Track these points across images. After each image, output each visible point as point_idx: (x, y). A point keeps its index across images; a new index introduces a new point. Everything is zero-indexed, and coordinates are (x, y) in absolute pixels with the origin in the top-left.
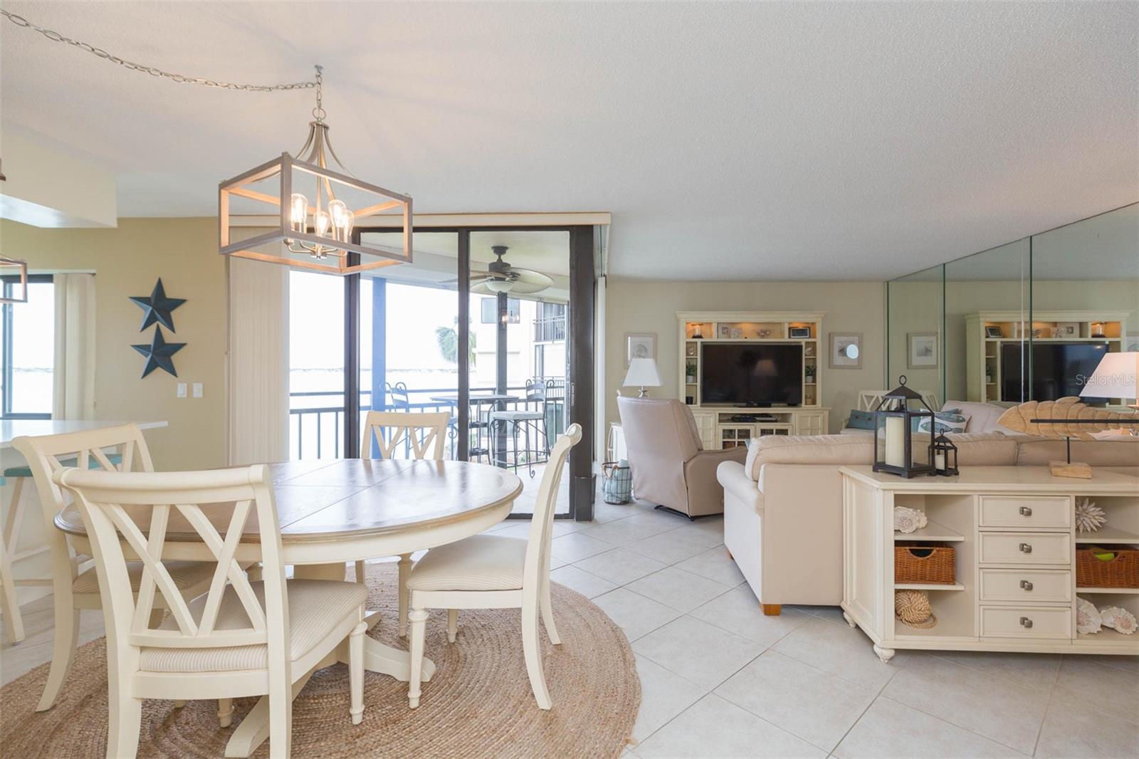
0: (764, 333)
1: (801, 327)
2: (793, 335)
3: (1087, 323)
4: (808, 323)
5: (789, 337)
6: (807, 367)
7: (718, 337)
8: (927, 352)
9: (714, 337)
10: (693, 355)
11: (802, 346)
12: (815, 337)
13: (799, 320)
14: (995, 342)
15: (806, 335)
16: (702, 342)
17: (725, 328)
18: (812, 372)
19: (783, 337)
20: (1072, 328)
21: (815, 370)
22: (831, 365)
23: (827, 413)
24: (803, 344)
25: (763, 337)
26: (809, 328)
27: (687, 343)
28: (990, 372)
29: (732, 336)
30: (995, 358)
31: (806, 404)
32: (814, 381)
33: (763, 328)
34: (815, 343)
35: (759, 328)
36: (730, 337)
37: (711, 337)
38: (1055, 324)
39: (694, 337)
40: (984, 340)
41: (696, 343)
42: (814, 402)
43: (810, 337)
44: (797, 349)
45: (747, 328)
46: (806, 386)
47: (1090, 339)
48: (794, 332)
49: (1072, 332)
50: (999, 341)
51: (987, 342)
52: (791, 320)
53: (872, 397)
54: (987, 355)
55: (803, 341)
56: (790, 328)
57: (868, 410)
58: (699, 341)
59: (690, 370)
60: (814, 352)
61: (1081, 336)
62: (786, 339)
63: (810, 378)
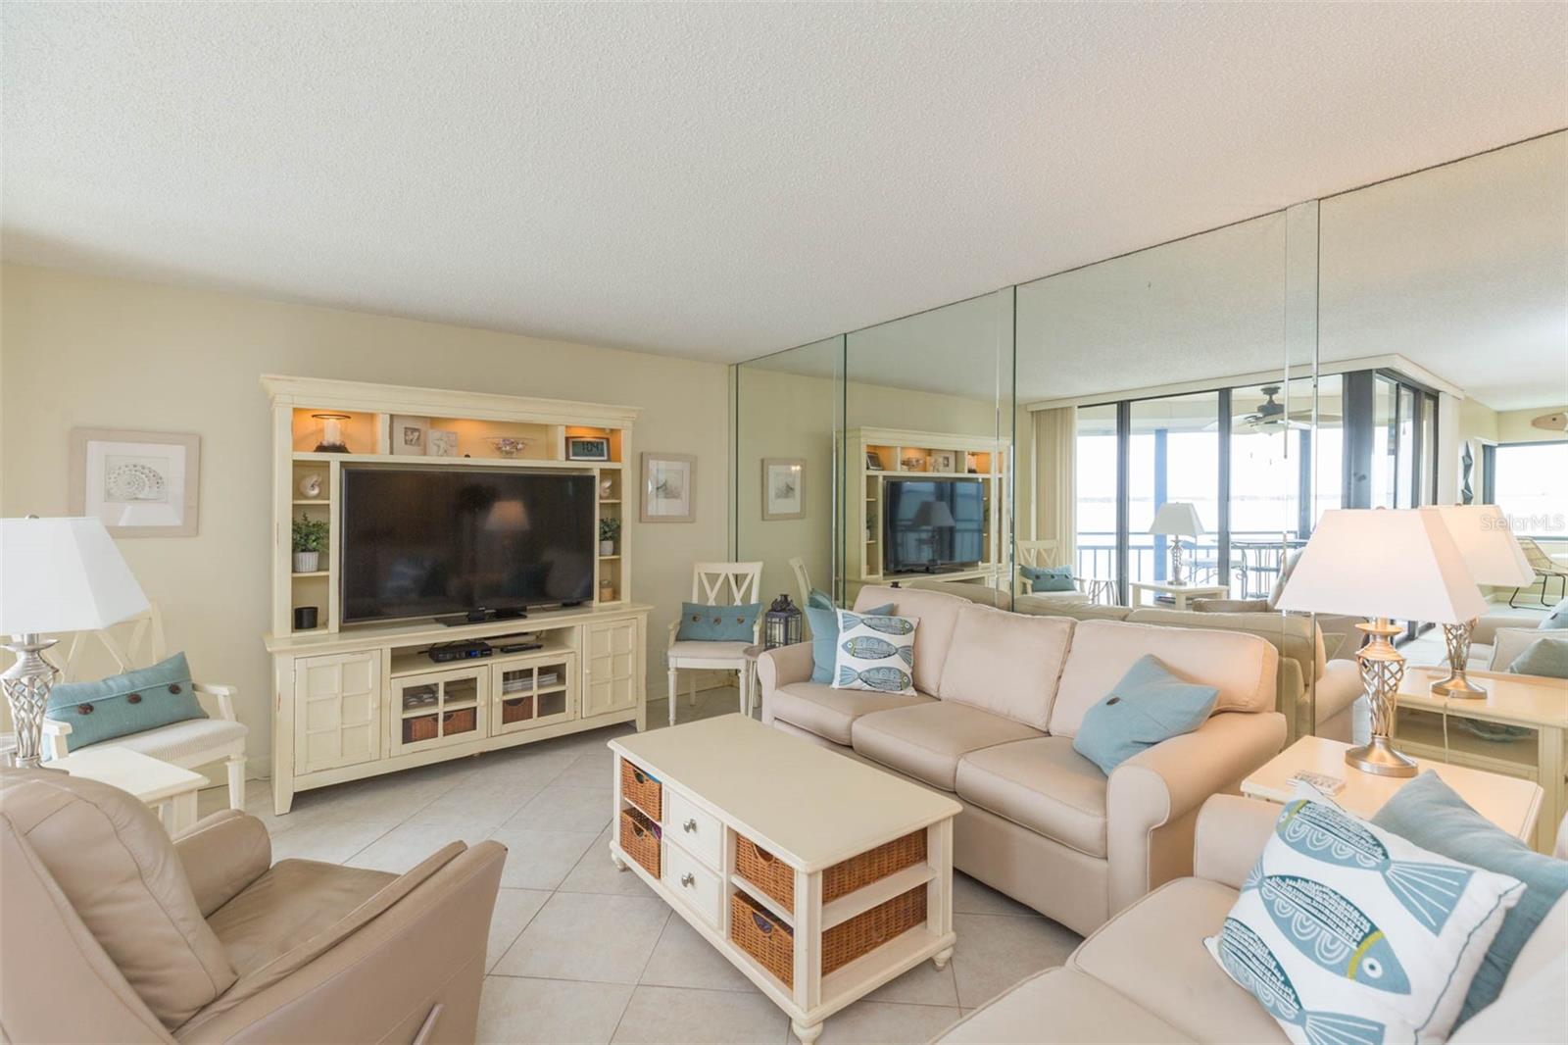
0: (512, 447)
1: (589, 436)
2: (575, 454)
3: (962, 452)
4: (603, 430)
5: (567, 459)
6: (602, 521)
7: (392, 453)
8: (789, 490)
9: (379, 451)
10: (316, 497)
11: (594, 477)
12: (619, 460)
13: (587, 420)
14: (876, 477)
15: (603, 455)
16: (343, 464)
17: (415, 429)
18: (613, 533)
19: (552, 457)
20: (947, 459)
21: (619, 527)
22: (641, 516)
23: (643, 618)
24: (596, 473)
25: (508, 454)
26: (608, 439)
27: (297, 464)
28: (871, 525)
29: (432, 448)
30: (876, 501)
31: (600, 601)
32: (616, 550)
33: (511, 435)
34: (618, 471)
35: (498, 435)
36: (425, 454)
37: (373, 451)
38: (929, 452)
39: (321, 449)
40: (865, 473)
41: (326, 465)
42: (616, 595)
43: (609, 460)
44: (585, 483)
45: (469, 433)
46: (601, 561)
47: (966, 475)
48: (578, 446)
49: (948, 465)
50: (880, 474)
51: (868, 477)
52: (571, 422)
53: (719, 575)
54: (868, 497)
55: (594, 466)
56: (567, 439)
57: (711, 602)
58: (335, 460)
59: (306, 537)
60: (615, 490)
61: (956, 471)
62: (559, 461)
63: (609, 545)
